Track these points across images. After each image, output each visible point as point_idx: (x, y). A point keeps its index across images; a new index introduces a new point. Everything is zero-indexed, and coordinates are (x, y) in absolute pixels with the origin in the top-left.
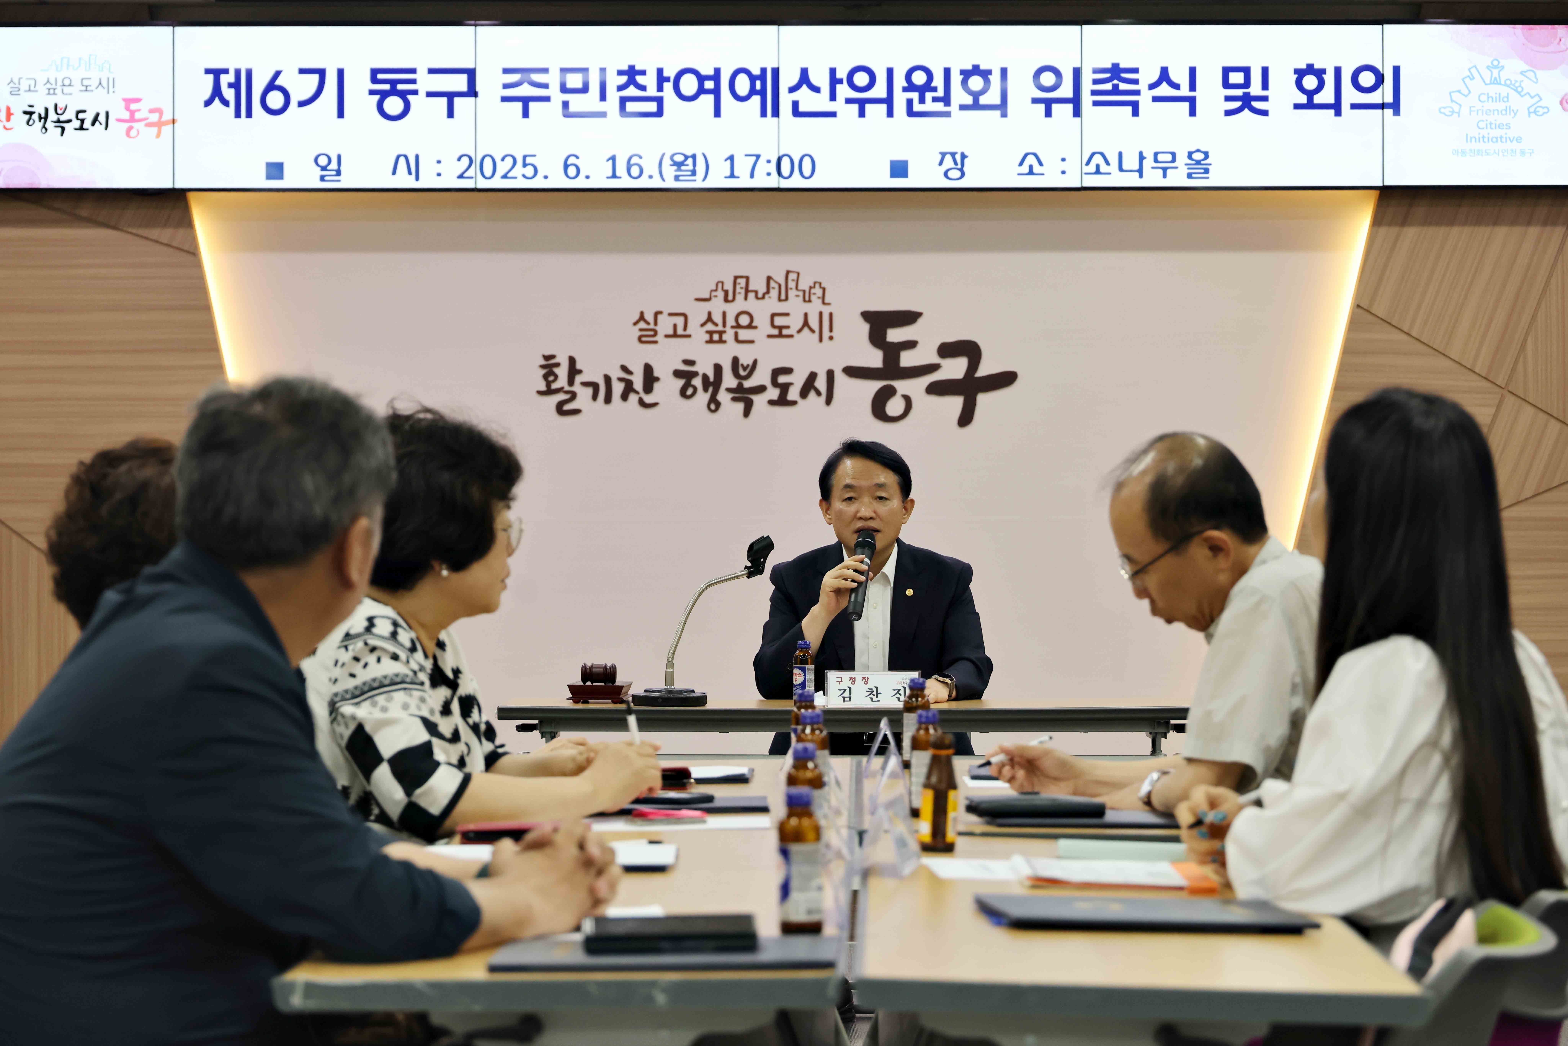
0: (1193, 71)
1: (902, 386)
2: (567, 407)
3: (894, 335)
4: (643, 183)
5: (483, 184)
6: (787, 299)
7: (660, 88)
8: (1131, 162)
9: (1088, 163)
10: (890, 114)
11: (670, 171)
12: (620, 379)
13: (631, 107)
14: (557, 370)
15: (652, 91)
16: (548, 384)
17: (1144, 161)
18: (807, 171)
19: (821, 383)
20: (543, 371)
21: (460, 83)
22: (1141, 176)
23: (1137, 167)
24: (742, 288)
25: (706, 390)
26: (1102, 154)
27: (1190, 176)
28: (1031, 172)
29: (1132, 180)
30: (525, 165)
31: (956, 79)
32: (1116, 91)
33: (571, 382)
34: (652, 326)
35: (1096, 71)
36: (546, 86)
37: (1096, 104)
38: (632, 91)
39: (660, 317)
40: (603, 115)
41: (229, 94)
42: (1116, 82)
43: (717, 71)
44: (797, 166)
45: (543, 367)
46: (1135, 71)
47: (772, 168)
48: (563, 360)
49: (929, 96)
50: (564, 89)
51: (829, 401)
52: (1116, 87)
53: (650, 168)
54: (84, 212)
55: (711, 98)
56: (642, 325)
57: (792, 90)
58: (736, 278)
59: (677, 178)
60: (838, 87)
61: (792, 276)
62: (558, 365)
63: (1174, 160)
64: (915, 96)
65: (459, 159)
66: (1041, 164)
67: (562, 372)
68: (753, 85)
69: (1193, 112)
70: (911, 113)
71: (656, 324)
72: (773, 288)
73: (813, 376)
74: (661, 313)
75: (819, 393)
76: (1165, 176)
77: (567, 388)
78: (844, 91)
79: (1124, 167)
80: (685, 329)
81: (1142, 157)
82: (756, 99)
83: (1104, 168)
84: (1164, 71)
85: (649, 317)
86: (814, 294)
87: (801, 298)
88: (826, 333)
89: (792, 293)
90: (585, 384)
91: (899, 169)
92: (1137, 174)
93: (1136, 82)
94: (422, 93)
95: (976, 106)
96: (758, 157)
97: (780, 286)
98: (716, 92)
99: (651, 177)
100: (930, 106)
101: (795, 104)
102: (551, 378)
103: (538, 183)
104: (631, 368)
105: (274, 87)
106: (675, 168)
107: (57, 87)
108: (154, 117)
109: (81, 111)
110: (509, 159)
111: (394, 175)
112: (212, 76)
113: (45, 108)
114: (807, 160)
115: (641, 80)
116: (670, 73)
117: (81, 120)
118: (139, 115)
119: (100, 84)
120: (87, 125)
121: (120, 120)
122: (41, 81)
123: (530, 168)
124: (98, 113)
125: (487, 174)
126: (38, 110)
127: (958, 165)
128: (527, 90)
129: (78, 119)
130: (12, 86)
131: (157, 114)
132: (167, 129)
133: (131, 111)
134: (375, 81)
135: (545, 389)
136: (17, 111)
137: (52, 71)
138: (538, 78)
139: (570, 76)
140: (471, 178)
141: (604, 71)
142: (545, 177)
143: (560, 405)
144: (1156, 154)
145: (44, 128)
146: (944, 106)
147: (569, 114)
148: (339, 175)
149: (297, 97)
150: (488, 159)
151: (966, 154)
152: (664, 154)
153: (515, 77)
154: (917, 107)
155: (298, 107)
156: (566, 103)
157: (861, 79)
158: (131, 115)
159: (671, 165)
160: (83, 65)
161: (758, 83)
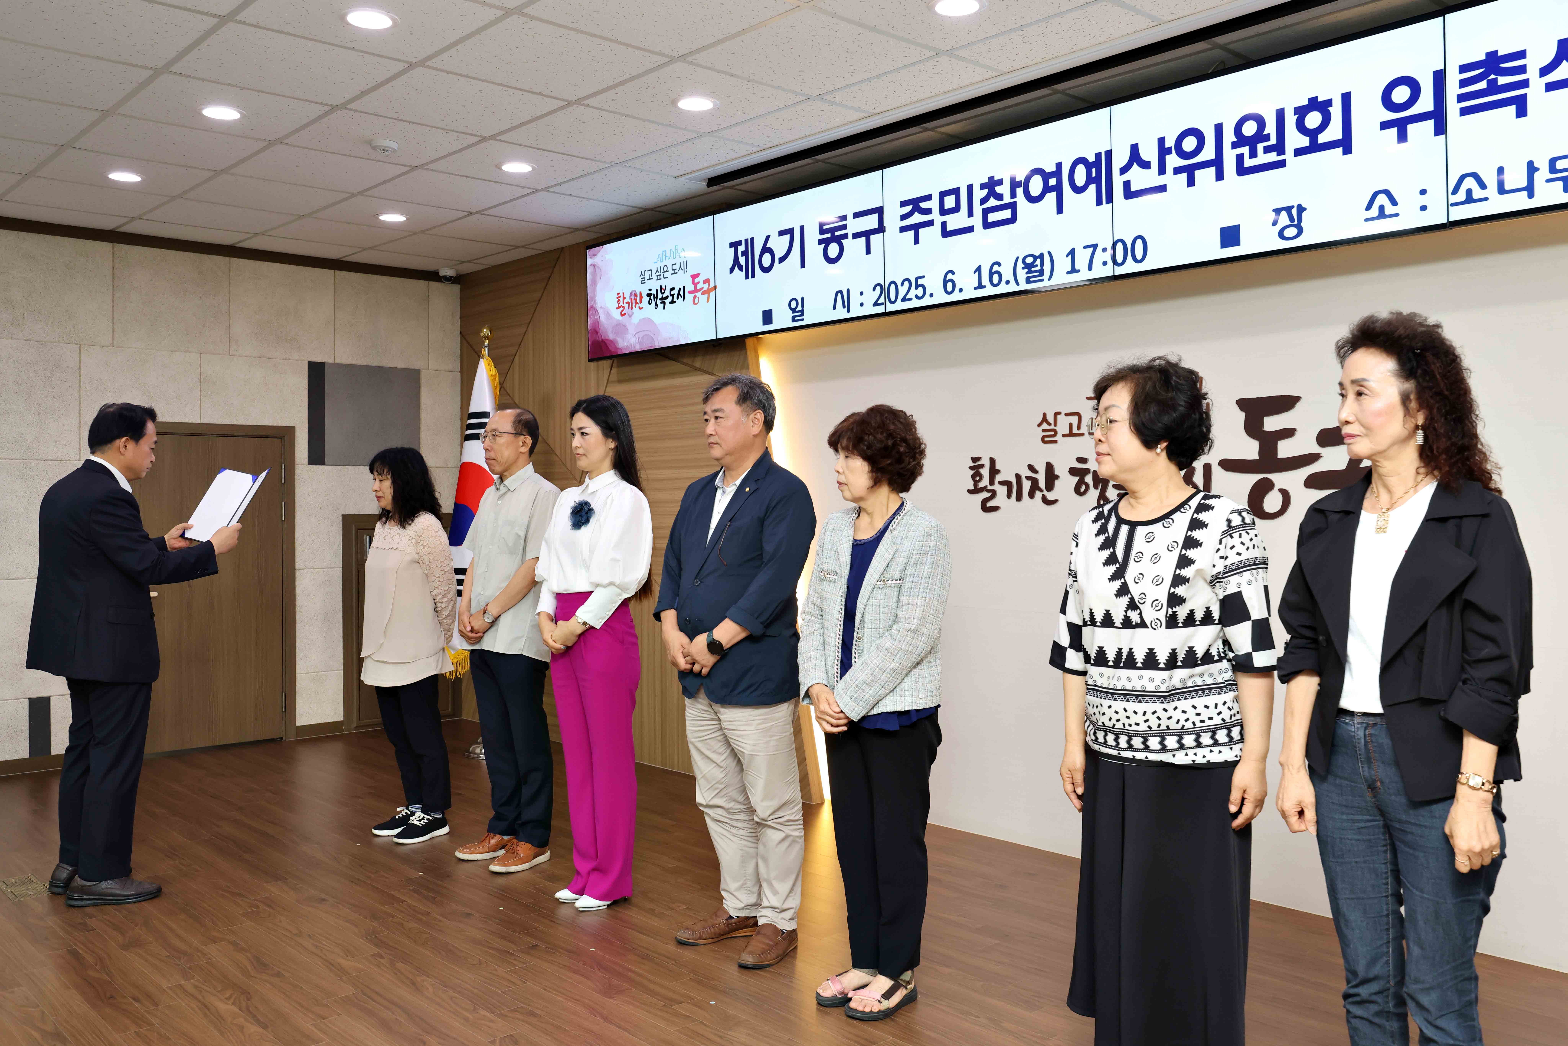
1: (1280, 479)
2: (990, 504)
3: (1271, 423)
4: (1003, 289)
5: (891, 308)
7: (1013, 195)
8: (1516, 179)
9: (1455, 191)
10: (1220, 176)
11: (1022, 274)
12: (1028, 478)
13: (993, 217)
14: (982, 471)
15: (1007, 199)
16: (976, 483)
17: (1536, 175)
18: (1139, 255)
19: (1198, 478)
20: (972, 472)
21: (871, 222)
22: (1531, 195)
23: (1524, 183)
25: (1096, 487)
26: (1475, 176)
28: (1381, 215)
29: (1519, 202)
30: (917, 287)
31: (1290, 120)
32: (1493, 88)
33: (992, 482)
34: (1052, 427)
35: (1463, 69)
36: (929, 211)
37: (1464, 112)
38: (992, 202)
39: (1059, 417)
40: (970, 229)
41: (742, 260)
42: (1492, 76)
43: (1059, 166)
44: (1129, 251)
45: (971, 468)
46: (1522, 54)
47: (1107, 256)
48: (986, 462)
49: (1260, 147)
50: (943, 212)
52: (1492, 83)
53: (1007, 274)
54: (698, 363)
55: (1054, 194)
56: (1045, 426)
57: (1124, 170)
59: (1028, 281)
60: (1168, 157)
62: (982, 466)
64: (1245, 150)
65: (874, 290)
66: (1394, 202)
67: (985, 472)
68: (1089, 173)
70: (1242, 170)
71: (1055, 425)
74: (1059, 413)
77: (989, 487)
78: (1173, 161)
79: (1507, 187)
80: (1079, 428)
81: (1532, 169)
82: (1092, 188)
83: (1477, 193)
84: (1564, 46)
85: (1050, 419)
90: (1002, 483)
91: (1230, 236)
92: (1525, 193)
93: (1522, 69)
94: (850, 236)
95: (1315, 147)
96: (1095, 246)
98: (1058, 189)
99: (1008, 282)
100: (1263, 158)
101: (1127, 184)
102: (978, 478)
103: (927, 301)
104: (1037, 468)
105: (766, 249)
106: (1027, 270)
107: (661, 274)
108: (706, 287)
109: (673, 289)
110: (906, 283)
111: (834, 308)
112: (733, 249)
113: (657, 290)
114: (1139, 243)
115: (998, 189)
116: (1021, 178)
117: (673, 296)
118: (699, 287)
119: (680, 267)
120: (675, 299)
121: (690, 292)
122: (654, 271)
123: (921, 289)
124: (680, 289)
125: (893, 299)
126: (654, 292)
127: (1294, 221)
128: (917, 218)
129: (671, 295)
130: (642, 277)
131: (707, 284)
132: (712, 294)
133: (695, 284)
134: (822, 231)
135: (973, 488)
136: (644, 295)
137: (659, 262)
138: (924, 205)
139: (946, 198)
140: (882, 304)
141: (970, 188)
142: (931, 295)
143: (984, 502)
144: (1553, 162)
145: (656, 304)
146: (1278, 155)
147: (946, 233)
148: (802, 314)
149: (779, 254)
150: (893, 286)
151: (1304, 206)
152: (1018, 258)
153: (909, 208)
154: (1248, 163)
155: (779, 263)
156: (944, 224)
157: (1189, 144)
158: (696, 287)
159: (1023, 268)
160: (672, 255)
161: (1094, 170)
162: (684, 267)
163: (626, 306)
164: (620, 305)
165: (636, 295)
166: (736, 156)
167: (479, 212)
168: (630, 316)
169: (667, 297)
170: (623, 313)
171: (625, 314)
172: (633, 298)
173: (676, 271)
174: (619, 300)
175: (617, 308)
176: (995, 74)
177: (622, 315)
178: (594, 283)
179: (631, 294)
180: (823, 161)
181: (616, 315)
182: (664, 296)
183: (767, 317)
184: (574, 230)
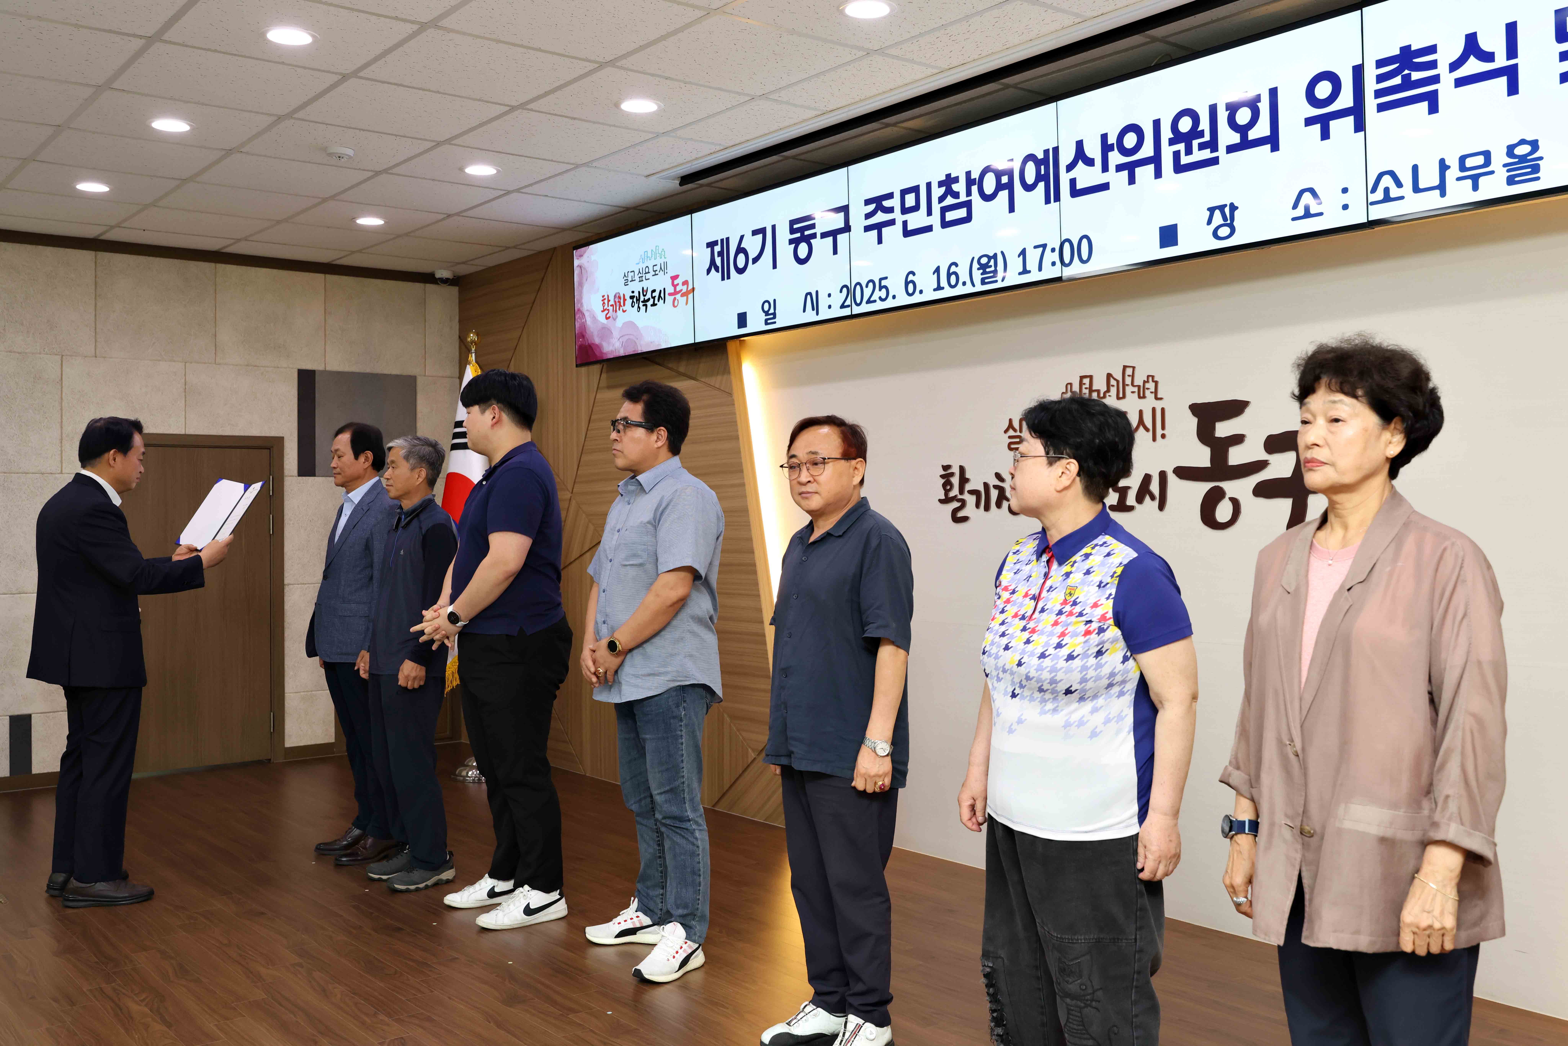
0: (1511, 29)
1: (1231, 487)
2: (960, 514)
3: (1223, 429)
4: (960, 290)
5: (857, 310)
6: (1124, 397)
7: (969, 193)
8: (1429, 177)
9: (1374, 190)
10: (1158, 174)
11: (977, 275)
12: (995, 487)
13: (950, 216)
14: (952, 480)
15: (963, 198)
16: (947, 492)
17: (1448, 173)
18: (1085, 256)
19: (1155, 487)
20: (943, 481)
21: (838, 220)
22: (1443, 194)
23: (1436, 182)
24: (1086, 388)
26: (1392, 174)
27: (1511, 181)
28: (1307, 214)
29: (1431, 202)
30: (881, 288)
31: (1223, 116)
32: (1408, 84)
33: (962, 491)
34: (1018, 434)
35: (1380, 63)
36: (891, 210)
37: (1381, 108)
38: (950, 201)
40: (929, 229)
41: (718, 261)
42: (1406, 72)
43: (1011, 163)
44: (1076, 251)
45: (942, 476)
46: (1432, 49)
47: (1055, 257)
48: (956, 470)
49: (1195, 143)
50: (905, 211)
51: (1161, 507)
52: (1406, 78)
53: (964, 275)
55: (1006, 192)
56: (1011, 433)
57: (1070, 167)
58: (1082, 378)
59: (983, 282)
60: (1110, 154)
61: (1129, 371)
62: (952, 474)
63: (1487, 163)
64: (1181, 147)
65: (841, 291)
66: (1319, 201)
68: (1038, 170)
69: (1513, 89)
70: (1179, 168)
72: (1113, 386)
73: (1147, 479)
75: (1153, 498)
76: (1475, 187)
77: (960, 497)
78: (1115, 158)
79: (1422, 185)
81: (1443, 167)
82: (1041, 185)
83: (1394, 192)
84: (1471, 40)
86: (1148, 389)
87: (1136, 394)
88: (1159, 432)
89: (1129, 389)
90: (971, 492)
91: (1169, 235)
92: (1437, 192)
93: (1433, 65)
94: (819, 236)
95: (1245, 144)
96: (1044, 246)
97: (1118, 382)
98: (1010, 186)
99: (964, 284)
100: (1199, 155)
101: (1073, 182)
102: (948, 487)
103: (890, 303)
105: (740, 250)
106: (981, 271)
107: (643, 275)
108: (684, 289)
109: (654, 291)
110: (871, 285)
111: (804, 311)
112: (710, 249)
113: (639, 292)
114: (1085, 242)
115: (955, 187)
116: (975, 175)
117: (654, 298)
118: (678, 289)
119: (661, 268)
120: (656, 302)
121: (670, 294)
122: (636, 272)
123: (884, 290)
124: (661, 291)
125: (858, 301)
126: (636, 294)
127: (1227, 220)
128: (880, 217)
129: (652, 297)
130: (625, 278)
131: (686, 286)
132: (691, 296)
133: (675, 286)
134: (792, 231)
135: (943, 497)
136: (627, 297)
137: (641, 263)
138: (886, 203)
139: (907, 197)
140: (848, 306)
141: (929, 185)
142: (894, 297)
143: (955, 511)
144: (1462, 159)
145: (639, 307)
146: (1211, 152)
147: (907, 233)
148: (774, 317)
149: (752, 255)
150: (858, 287)
151: (1236, 205)
152: (973, 258)
153: (872, 207)
154: (1185, 160)
155: (753, 264)
156: (905, 223)
157: (1130, 140)
158: (675, 289)
159: (978, 269)
160: (653, 256)
161: (1042, 167)
162: (664, 268)
163: (611, 308)
164: (605, 308)
165: (620, 298)
166: (700, 155)
167: (458, 214)
168: (615, 320)
169: (649, 300)
170: (608, 316)
171: (609, 317)
172: (617, 300)
173: (657, 273)
174: (604, 303)
175: (602, 311)
176: (936, 71)
177: (607, 318)
178: (581, 284)
179: (615, 296)
180: (794, 157)
181: (601, 317)
182: (646, 298)
183: (742, 320)
184: (561, 230)
